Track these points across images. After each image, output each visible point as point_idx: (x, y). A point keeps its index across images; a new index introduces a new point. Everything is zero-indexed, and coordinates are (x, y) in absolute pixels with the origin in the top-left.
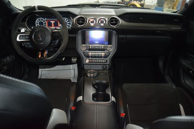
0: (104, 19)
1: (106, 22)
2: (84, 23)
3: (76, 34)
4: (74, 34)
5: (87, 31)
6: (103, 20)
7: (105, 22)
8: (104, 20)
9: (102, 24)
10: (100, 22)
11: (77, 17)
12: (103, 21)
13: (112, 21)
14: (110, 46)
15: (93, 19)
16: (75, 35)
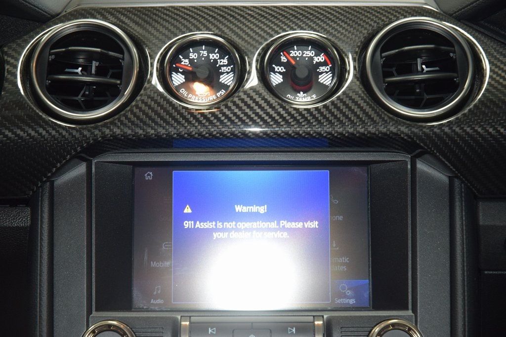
0: (318, 46)
1: (340, 74)
2: (115, 93)
3: (32, 203)
4: (14, 203)
5: (149, 176)
6: (309, 53)
7: (326, 79)
8: (321, 58)
9: (303, 100)
10: (276, 79)
11: (45, 35)
12: (313, 70)
13: (405, 64)
14: (394, 317)
15: (211, 44)
16: (20, 218)
